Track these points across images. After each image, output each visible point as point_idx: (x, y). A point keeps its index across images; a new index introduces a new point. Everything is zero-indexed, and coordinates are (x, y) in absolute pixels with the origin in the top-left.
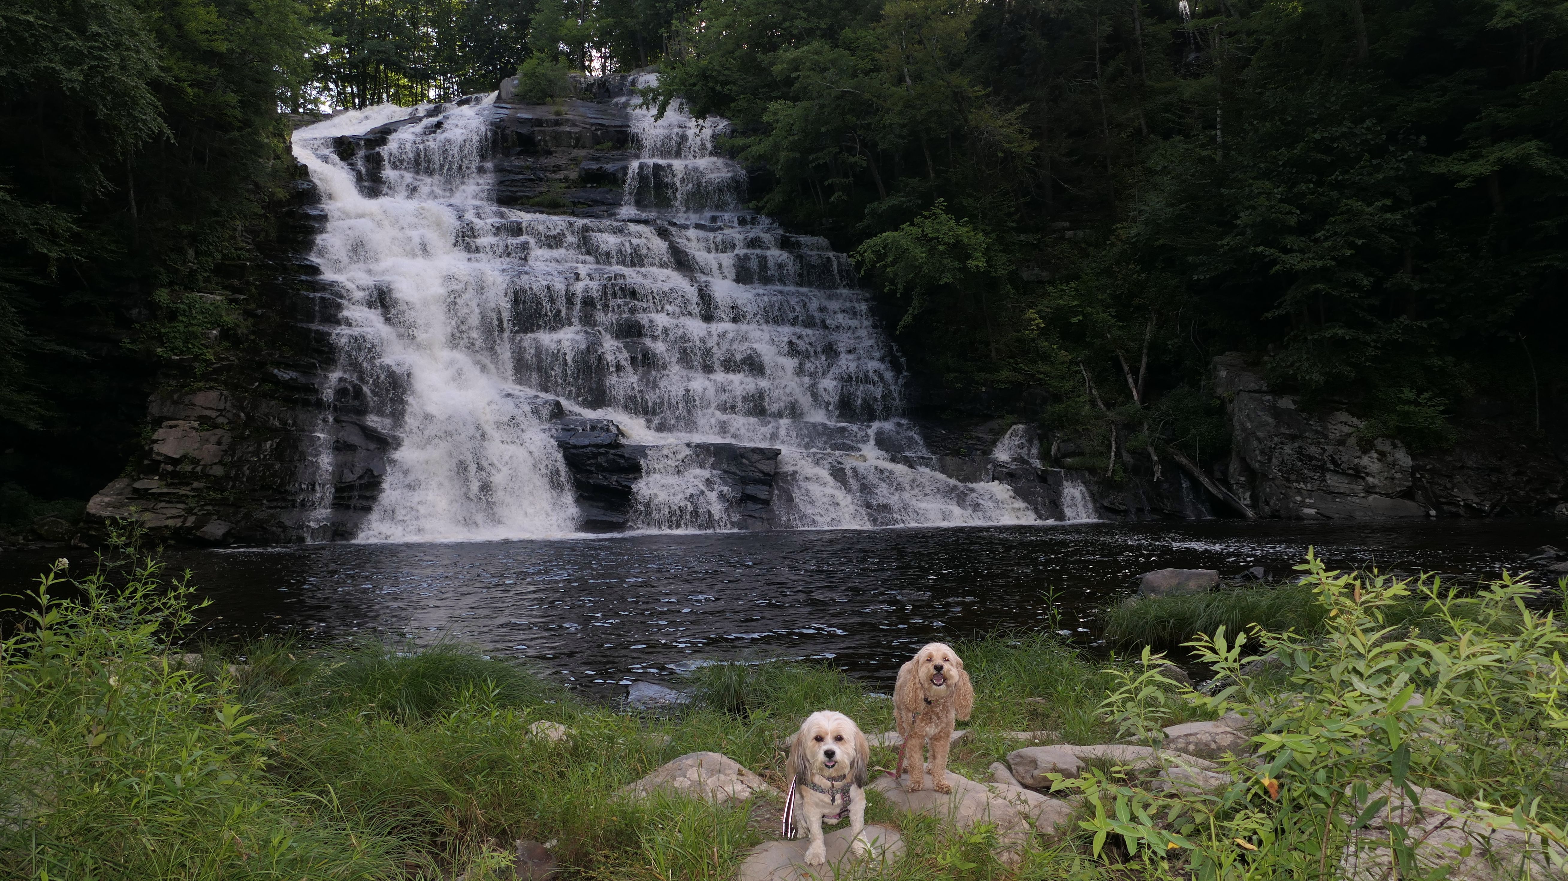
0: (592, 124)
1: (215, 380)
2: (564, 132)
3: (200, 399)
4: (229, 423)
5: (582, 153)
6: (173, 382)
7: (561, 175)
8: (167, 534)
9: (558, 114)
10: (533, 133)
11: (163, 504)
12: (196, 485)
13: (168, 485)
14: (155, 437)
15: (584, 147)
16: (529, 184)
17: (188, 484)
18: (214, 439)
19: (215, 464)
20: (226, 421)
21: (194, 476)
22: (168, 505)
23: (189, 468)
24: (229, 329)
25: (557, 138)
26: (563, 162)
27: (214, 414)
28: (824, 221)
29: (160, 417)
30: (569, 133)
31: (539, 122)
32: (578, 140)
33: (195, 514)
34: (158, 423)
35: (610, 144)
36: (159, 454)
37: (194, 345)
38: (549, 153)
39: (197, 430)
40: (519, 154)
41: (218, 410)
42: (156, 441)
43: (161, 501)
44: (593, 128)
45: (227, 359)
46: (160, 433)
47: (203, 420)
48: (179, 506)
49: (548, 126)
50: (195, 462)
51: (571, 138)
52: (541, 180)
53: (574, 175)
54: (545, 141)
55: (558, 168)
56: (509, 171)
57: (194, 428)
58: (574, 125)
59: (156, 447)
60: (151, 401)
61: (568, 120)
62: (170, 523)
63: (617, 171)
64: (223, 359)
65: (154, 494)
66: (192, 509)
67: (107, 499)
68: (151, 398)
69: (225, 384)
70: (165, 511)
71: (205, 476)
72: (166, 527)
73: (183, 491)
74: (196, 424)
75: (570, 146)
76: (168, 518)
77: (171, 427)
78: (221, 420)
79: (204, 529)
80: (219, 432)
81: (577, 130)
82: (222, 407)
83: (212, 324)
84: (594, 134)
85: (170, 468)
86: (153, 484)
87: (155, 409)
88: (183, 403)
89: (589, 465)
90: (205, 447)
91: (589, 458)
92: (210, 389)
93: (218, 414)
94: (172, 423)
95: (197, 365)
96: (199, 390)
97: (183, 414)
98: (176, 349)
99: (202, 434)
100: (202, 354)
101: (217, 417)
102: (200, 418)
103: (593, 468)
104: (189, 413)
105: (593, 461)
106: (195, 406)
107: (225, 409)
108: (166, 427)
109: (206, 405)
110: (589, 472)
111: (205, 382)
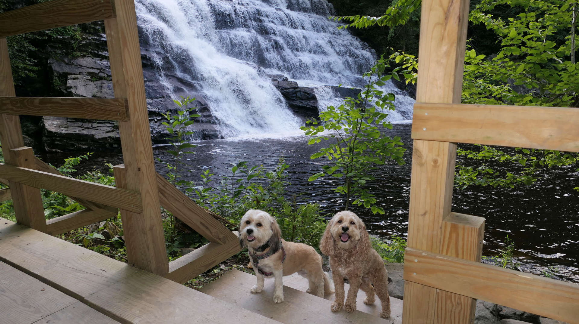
1: (86, 51)
3: (82, 62)
6: (60, 52)
11: (96, 125)
14: (68, 85)
18: (105, 86)
22: (99, 125)
27: (96, 71)
29: (64, 73)
34: (64, 77)
36: (78, 95)
37: (69, 30)
39: (91, 81)
41: (98, 69)
42: (71, 88)
43: (94, 123)
45: (87, 39)
46: (70, 83)
47: (92, 75)
48: (107, 125)
57: (89, 80)
59: (73, 91)
60: (51, 63)
64: (85, 39)
67: (55, 123)
68: (50, 61)
69: (91, 53)
70: (101, 128)
72: (110, 137)
74: (89, 77)
76: (107, 132)
77: (74, 79)
78: (102, 75)
80: (106, 82)
82: (99, 67)
87: (57, 68)
88: (73, 64)
89: (293, 97)
90: (103, 90)
91: (293, 94)
92: (84, 56)
93: (99, 71)
94: (73, 76)
95: (73, 42)
96: (78, 56)
97: (77, 71)
98: (59, 31)
99: (95, 82)
100: (75, 35)
101: (99, 73)
102: (89, 73)
103: (295, 98)
104: (81, 70)
105: (295, 95)
106: (82, 66)
107: (102, 69)
108: (71, 79)
109: (89, 65)
110: (293, 100)
111: (79, 51)
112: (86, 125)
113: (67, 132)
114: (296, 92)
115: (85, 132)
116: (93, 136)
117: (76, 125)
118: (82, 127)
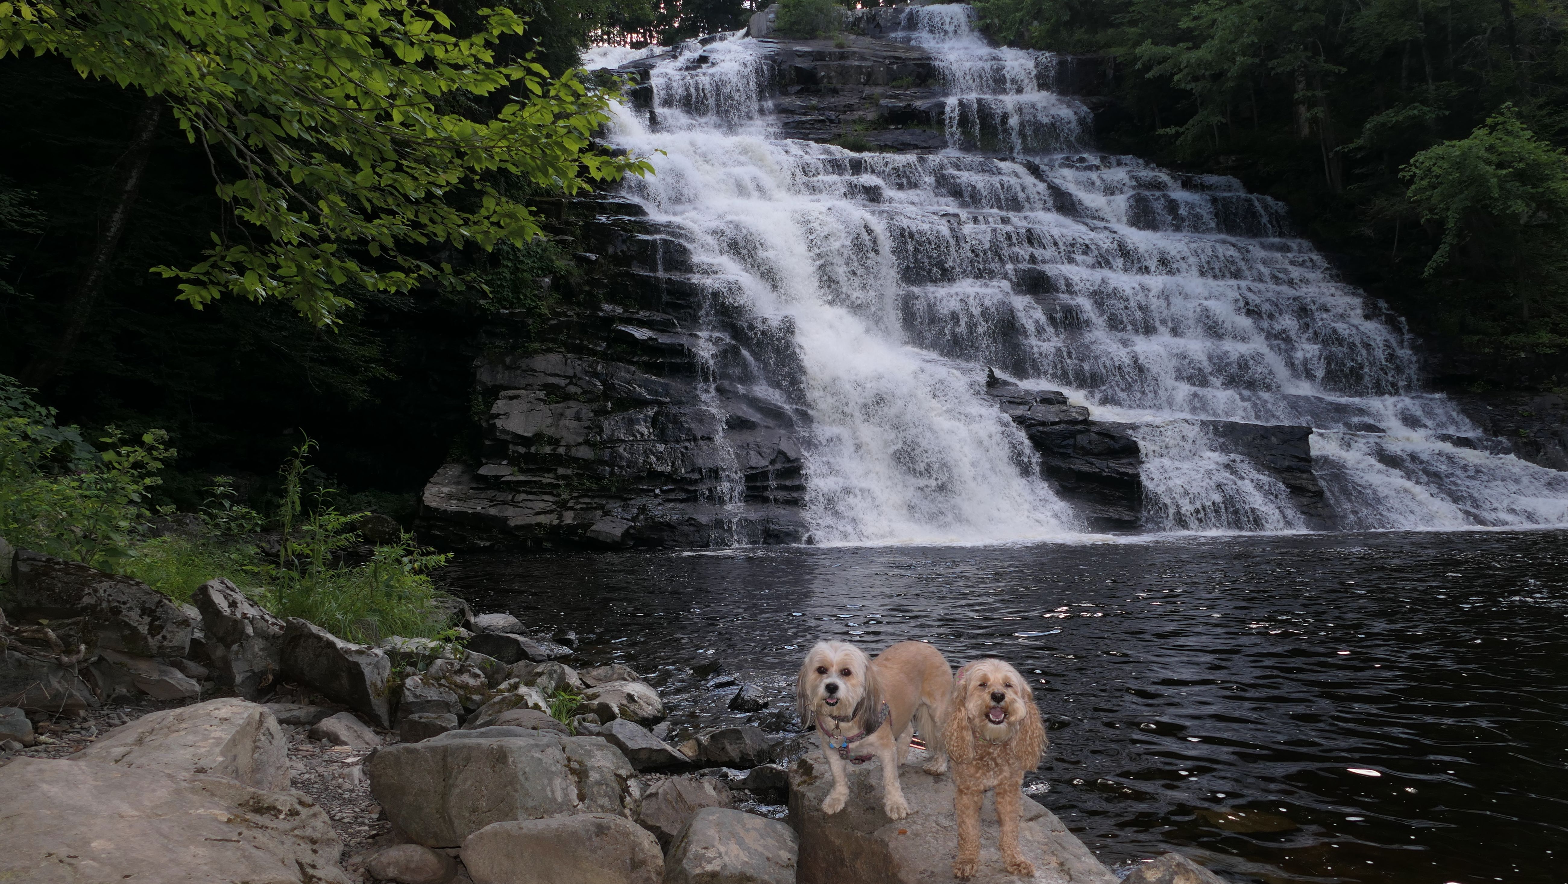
0: (885, 58)
1: (554, 341)
2: (852, 67)
3: (540, 362)
4: (585, 392)
5: (878, 90)
6: (501, 343)
7: (857, 115)
8: (541, 534)
9: (840, 46)
10: (815, 68)
11: (523, 496)
12: (561, 471)
13: (522, 471)
14: (494, 410)
15: (876, 84)
16: (819, 126)
17: (549, 471)
18: (569, 413)
19: (580, 444)
20: (579, 391)
21: (557, 460)
22: (531, 497)
23: (548, 449)
24: (562, 277)
25: (844, 73)
26: (855, 101)
27: (562, 382)
28: (1222, 159)
29: (494, 386)
30: (860, 67)
31: (819, 56)
32: (869, 75)
33: (571, 508)
34: (493, 393)
35: (910, 79)
36: (504, 431)
37: (525, 296)
38: (835, 92)
39: (545, 402)
40: (799, 93)
41: (566, 377)
42: (497, 416)
43: (519, 492)
44: (887, 62)
45: (564, 314)
46: (499, 406)
47: (551, 389)
48: (546, 497)
49: (831, 60)
50: (555, 442)
51: (862, 73)
52: (832, 121)
53: (871, 115)
54: (830, 78)
55: (850, 108)
56: (792, 112)
57: (541, 400)
58: (863, 58)
59: (499, 423)
60: (477, 367)
61: (855, 53)
62: (542, 519)
63: (930, 108)
64: (559, 314)
65: (508, 483)
66: (565, 502)
67: (446, 490)
68: (476, 363)
69: (565, 344)
70: (529, 504)
71: (569, 461)
72: (539, 525)
73: (547, 479)
74: (542, 395)
75: (859, 83)
76: (538, 514)
77: (511, 398)
78: (572, 389)
79: (593, 528)
80: (574, 405)
81: (869, 63)
82: (570, 373)
83: (542, 270)
84: (889, 69)
85: (522, 450)
86: (504, 471)
87: (484, 376)
88: (519, 368)
89: (1065, 447)
90: (561, 423)
91: (1065, 438)
92: (549, 350)
93: (568, 381)
94: (511, 393)
95: (530, 321)
96: (536, 352)
97: (523, 382)
98: (505, 300)
99: (553, 406)
100: (536, 307)
101: (567, 385)
102: (545, 387)
103: (1070, 451)
104: (530, 380)
105: (1071, 441)
106: (536, 371)
107: (575, 376)
108: (505, 398)
109: (550, 370)
110: (1065, 456)
111: (542, 342)
112: (501, 496)
113: (458, 509)
114: (1073, 435)
115: (493, 511)
116: (506, 519)
117: (483, 496)
118: (492, 501)
